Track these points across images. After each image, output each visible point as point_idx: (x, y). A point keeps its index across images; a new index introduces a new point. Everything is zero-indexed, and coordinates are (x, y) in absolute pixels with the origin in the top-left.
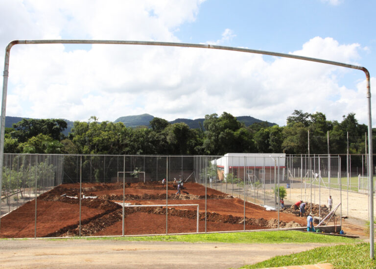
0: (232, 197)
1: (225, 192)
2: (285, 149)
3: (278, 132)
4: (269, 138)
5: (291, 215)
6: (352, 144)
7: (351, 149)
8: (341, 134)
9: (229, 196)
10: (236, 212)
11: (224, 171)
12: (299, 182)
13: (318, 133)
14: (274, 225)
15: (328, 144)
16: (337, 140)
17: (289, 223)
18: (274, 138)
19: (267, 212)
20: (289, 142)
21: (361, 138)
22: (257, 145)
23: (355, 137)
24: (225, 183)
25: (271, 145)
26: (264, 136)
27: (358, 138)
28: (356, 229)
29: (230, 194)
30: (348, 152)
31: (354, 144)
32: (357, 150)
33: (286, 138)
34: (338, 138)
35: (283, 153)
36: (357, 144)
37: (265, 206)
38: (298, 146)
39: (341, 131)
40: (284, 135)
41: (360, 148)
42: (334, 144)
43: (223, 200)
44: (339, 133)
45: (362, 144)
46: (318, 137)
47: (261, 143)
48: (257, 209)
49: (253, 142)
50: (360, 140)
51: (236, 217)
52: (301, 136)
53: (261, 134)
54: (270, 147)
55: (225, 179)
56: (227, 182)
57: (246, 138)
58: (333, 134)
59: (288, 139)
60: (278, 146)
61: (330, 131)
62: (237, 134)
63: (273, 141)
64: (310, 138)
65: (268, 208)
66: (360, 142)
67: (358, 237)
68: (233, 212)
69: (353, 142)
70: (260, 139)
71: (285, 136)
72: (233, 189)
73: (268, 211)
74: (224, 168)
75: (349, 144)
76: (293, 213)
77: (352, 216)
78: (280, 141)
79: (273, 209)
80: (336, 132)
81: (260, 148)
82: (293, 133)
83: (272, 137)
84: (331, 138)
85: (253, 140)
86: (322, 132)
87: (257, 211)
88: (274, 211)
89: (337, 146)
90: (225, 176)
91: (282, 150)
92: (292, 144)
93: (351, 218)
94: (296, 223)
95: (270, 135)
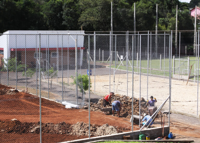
0: (16, 91)
1: (6, 84)
2: (83, 25)
3: (73, 3)
4: (63, 11)
5: (99, 113)
6: (160, 19)
7: (160, 25)
8: (149, 7)
9: (12, 90)
10: (24, 114)
11: (3, 54)
12: (100, 67)
13: (122, 4)
14: (81, 131)
15: (135, 19)
16: (145, 14)
17: (101, 128)
18: (69, 10)
19: (67, 111)
20: (88, 16)
21: (171, 12)
22: (46, 19)
23: (164, 10)
24: (5, 71)
25: (64, 20)
26: (55, 8)
27: (167, 12)
28: (185, 129)
29: (13, 86)
30: (156, 29)
31: (163, 19)
32: (166, 27)
33: (84, 10)
34: (146, 11)
35: (80, 30)
36: (166, 19)
37: (64, 103)
38: (99, 21)
39: (150, 3)
40: (81, 7)
41: (170, 24)
42: (141, 19)
43: (4, 96)
44: (147, 5)
45: (173, 19)
46: (123, 9)
47: (52, 17)
48: (53, 107)
49: (42, 16)
50: (170, 14)
51: (26, 123)
52: (102, 9)
53: (52, 5)
54: (64, 23)
55: (5, 66)
56: (9, 71)
57: (32, 11)
58: (140, 7)
59: (87, 12)
60: (74, 22)
61: (137, 3)
62: (20, 4)
63: (67, 14)
64: (113, 11)
65: (69, 105)
66: (170, 17)
67: (193, 141)
68: (20, 113)
69: (162, 17)
70: (50, 12)
71: (83, 9)
72: (18, 80)
73: (69, 109)
74: (3, 51)
75: (158, 19)
76: (103, 110)
77: (175, 110)
78: (76, 15)
79: (75, 106)
80: (144, 4)
81: (50, 24)
82: (92, 5)
83: (66, 10)
84: (138, 12)
85: (42, 13)
86: (127, 3)
87: (53, 110)
88: (76, 108)
89: (144, 22)
90: (6, 62)
91: (79, 26)
92: (92, 19)
93: (175, 113)
94: (111, 127)
95: (63, 7)
